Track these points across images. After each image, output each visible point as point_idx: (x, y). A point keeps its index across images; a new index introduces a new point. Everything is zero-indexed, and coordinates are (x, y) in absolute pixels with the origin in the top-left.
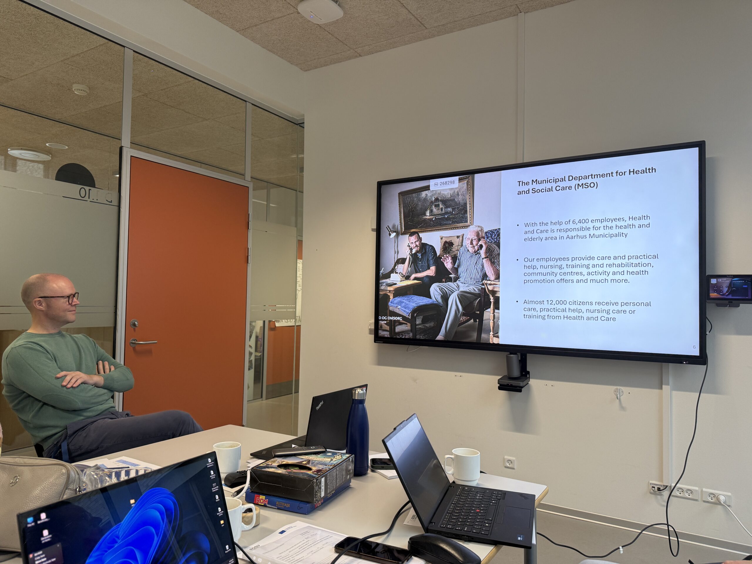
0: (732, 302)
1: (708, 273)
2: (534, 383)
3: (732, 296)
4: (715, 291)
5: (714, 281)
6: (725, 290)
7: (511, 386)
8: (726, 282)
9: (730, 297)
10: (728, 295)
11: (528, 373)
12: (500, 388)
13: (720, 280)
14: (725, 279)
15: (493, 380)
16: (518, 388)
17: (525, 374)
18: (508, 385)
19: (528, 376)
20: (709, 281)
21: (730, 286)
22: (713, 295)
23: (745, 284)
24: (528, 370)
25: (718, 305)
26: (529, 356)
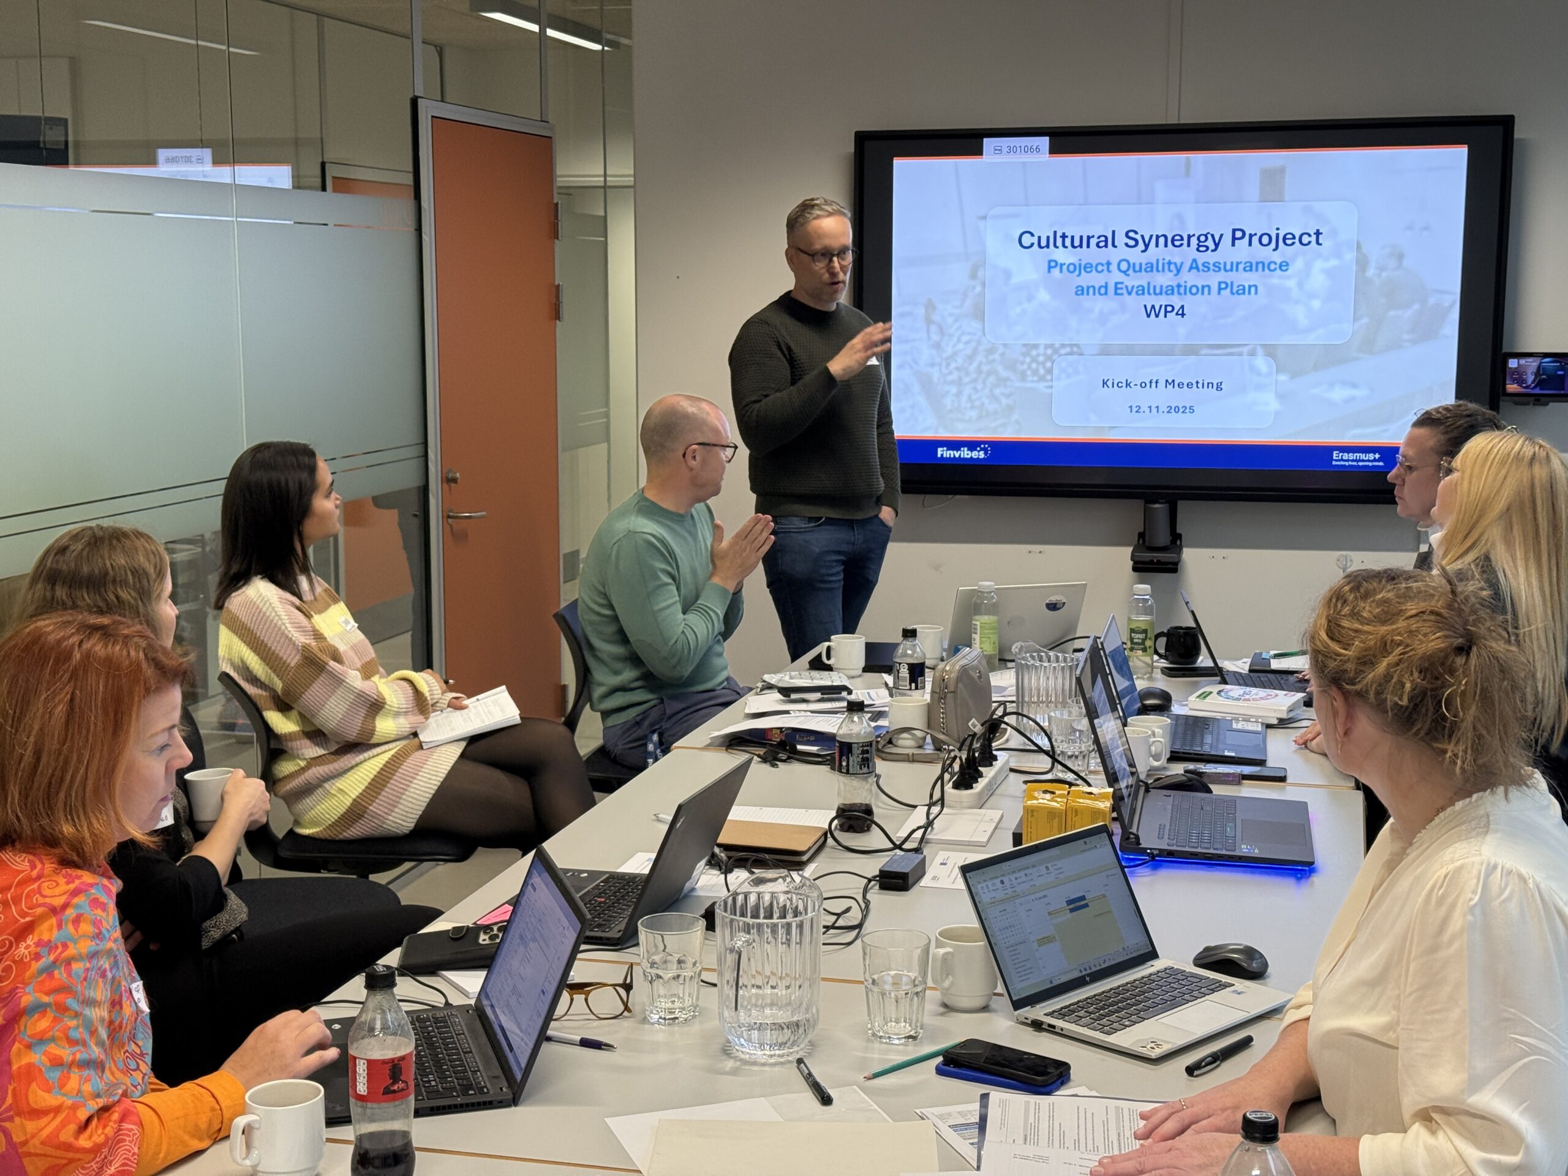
0: (1539, 400)
1: (1505, 350)
2: (1189, 555)
3: (1541, 389)
4: (1514, 381)
5: (1513, 363)
6: (1530, 378)
7: (1159, 562)
8: (1532, 364)
9: (1537, 391)
10: (1534, 387)
11: (1179, 536)
12: (1135, 569)
13: (1523, 361)
14: (1530, 360)
15: (1124, 555)
16: (1171, 566)
17: (1176, 541)
18: (1152, 562)
19: (1178, 543)
20: (1505, 363)
21: (1537, 373)
22: (1512, 388)
23: (1561, 368)
24: (1178, 531)
25: (1517, 403)
26: (1182, 505)
